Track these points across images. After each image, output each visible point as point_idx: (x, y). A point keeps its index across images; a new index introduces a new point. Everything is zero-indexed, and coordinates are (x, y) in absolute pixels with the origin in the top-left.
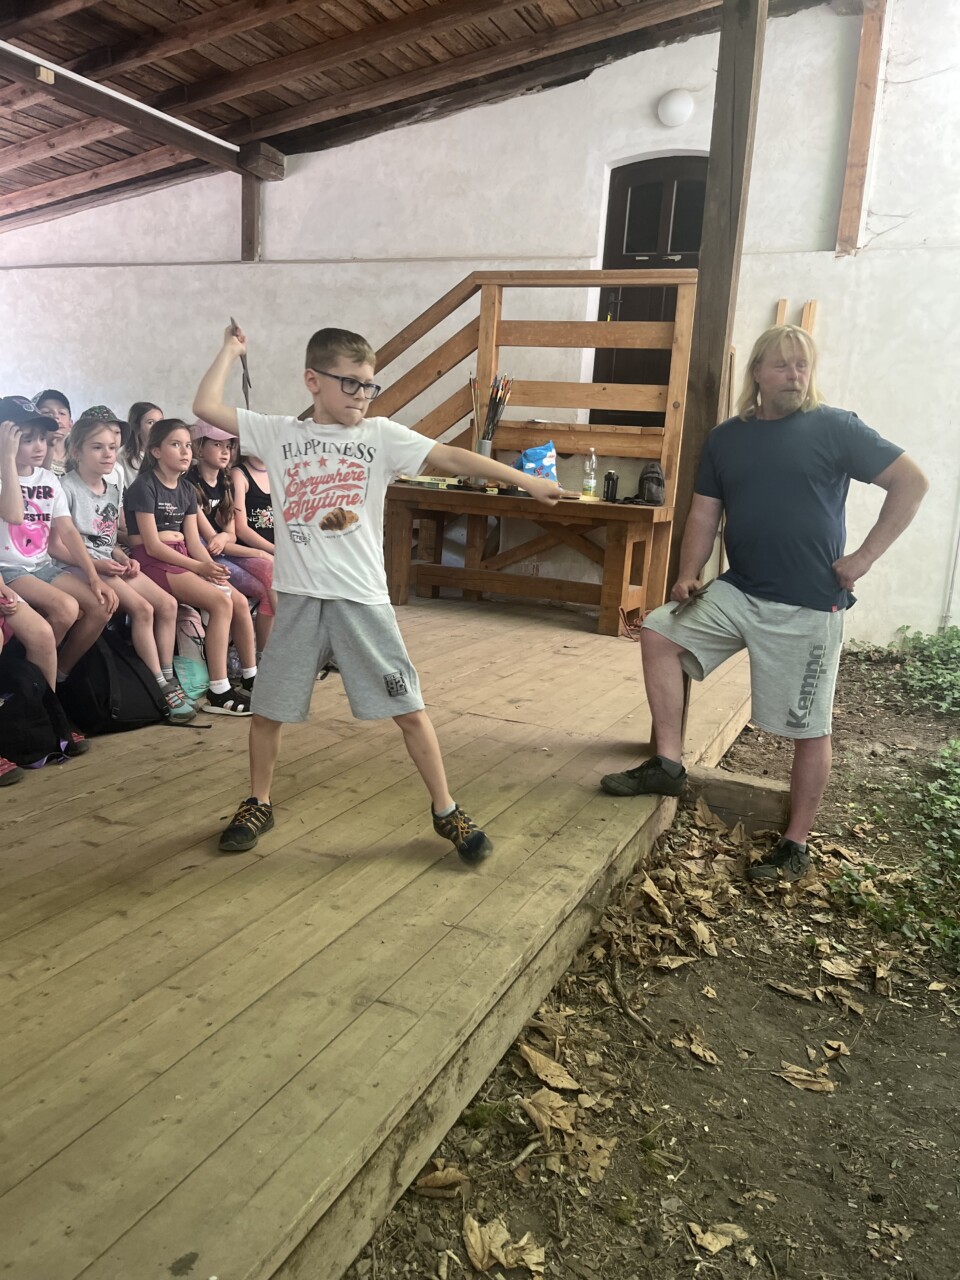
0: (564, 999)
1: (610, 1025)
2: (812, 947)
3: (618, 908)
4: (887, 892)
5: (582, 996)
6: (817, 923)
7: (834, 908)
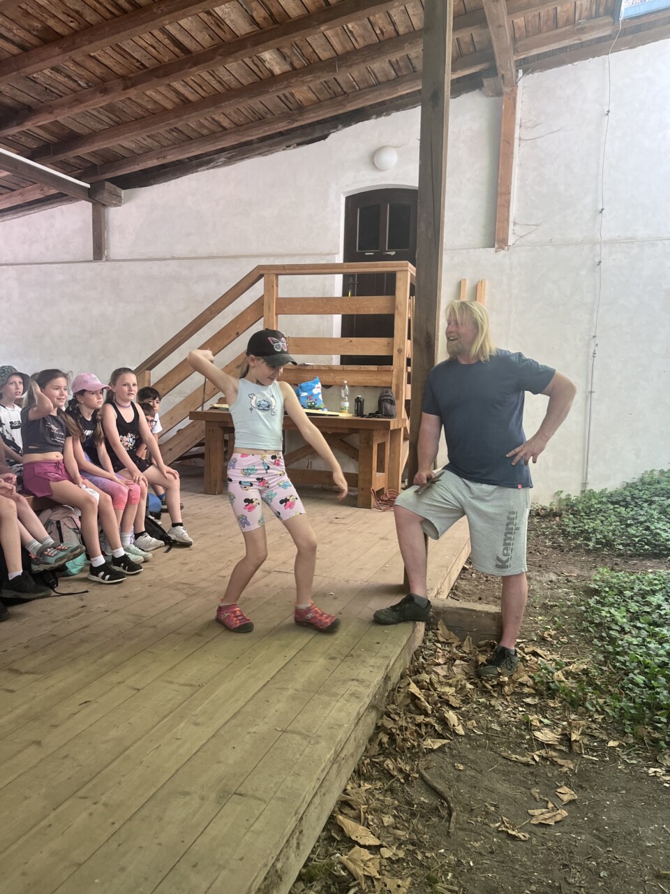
0: (363, 777)
1: (396, 794)
2: (527, 723)
3: (394, 706)
4: (572, 678)
5: (375, 773)
6: (528, 705)
7: (539, 693)
